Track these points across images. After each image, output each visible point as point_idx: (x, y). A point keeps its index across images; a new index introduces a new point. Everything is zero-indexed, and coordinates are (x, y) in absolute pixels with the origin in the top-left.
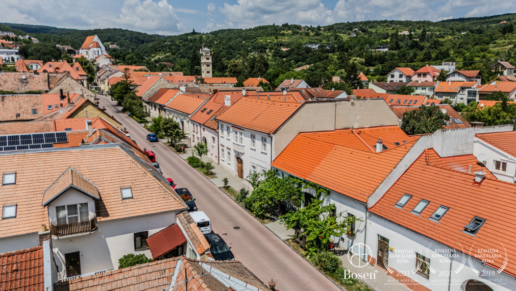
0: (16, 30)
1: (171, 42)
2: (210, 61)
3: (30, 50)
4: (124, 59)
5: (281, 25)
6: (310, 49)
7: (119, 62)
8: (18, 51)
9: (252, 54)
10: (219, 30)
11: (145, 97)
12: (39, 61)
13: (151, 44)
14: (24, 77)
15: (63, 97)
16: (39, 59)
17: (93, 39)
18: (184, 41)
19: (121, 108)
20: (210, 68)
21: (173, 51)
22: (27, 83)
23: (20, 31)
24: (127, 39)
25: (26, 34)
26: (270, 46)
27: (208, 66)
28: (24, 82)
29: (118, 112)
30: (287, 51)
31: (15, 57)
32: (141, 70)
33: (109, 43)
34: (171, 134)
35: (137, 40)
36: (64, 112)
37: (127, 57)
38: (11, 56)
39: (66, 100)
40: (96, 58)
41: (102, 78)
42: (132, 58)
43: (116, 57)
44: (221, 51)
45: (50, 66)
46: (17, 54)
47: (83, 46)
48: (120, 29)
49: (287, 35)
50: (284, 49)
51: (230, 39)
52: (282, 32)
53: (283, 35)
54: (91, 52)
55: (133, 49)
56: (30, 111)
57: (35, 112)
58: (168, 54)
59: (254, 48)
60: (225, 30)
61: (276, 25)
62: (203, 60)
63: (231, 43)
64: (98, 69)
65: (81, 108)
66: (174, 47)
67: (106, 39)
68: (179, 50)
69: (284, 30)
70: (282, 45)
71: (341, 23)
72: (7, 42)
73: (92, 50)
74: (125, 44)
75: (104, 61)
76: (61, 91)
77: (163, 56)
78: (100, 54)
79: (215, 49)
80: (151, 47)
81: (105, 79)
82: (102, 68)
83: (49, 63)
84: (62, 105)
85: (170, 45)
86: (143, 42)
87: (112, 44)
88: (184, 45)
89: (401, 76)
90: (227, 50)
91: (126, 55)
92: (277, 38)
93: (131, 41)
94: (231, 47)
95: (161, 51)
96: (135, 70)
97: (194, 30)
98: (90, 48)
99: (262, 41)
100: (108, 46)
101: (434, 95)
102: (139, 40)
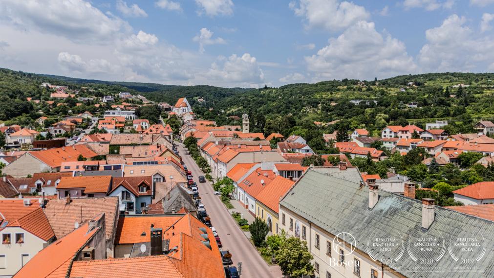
0: (131, 90)
1: (245, 97)
2: (248, 122)
3: (141, 111)
4: (203, 115)
5: (341, 80)
6: (353, 104)
7: (200, 117)
8: (134, 112)
9: (305, 108)
10: (289, 85)
11: (201, 146)
12: (147, 120)
13: (229, 99)
14: (142, 136)
15: (158, 147)
16: (146, 118)
17: (183, 100)
18: (256, 96)
19: (188, 152)
20: (248, 127)
21: (245, 105)
22: (143, 139)
23: (134, 90)
24: (212, 94)
25: (138, 93)
26: (322, 101)
27: (247, 125)
28: (142, 138)
29: (187, 154)
30: (334, 106)
31: (133, 116)
32: (210, 125)
33: (197, 97)
34: (202, 165)
35: (219, 95)
36: (158, 154)
37: (205, 113)
38: (130, 116)
39: (159, 148)
40: (184, 114)
41: (183, 132)
42: (208, 114)
43: (198, 113)
44: (282, 106)
45: (154, 127)
46: (133, 113)
47: (176, 105)
48: (207, 86)
49: (342, 90)
50: (333, 104)
51: (291, 95)
52: (339, 87)
53: (339, 90)
54: (180, 110)
55: (216, 102)
56: (144, 153)
57: (146, 154)
58: (240, 108)
59: (309, 103)
60: (293, 85)
61: (336, 80)
62: (244, 122)
63: (290, 99)
64: (184, 123)
65: (164, 152)
66: (246, 102)
67: (195, 94)
68: (249, 104)
69: (340, 86)
70: (332, 100)
71: (403, 76)
72: (128, 104)
73: (181, 108)
74: (210, 98)
75: (188, 118)
76: (158, 144)
77: (237, 110)
78: (187, 111)
79: (278, 103)
80: (228, 102)
81: (184, 133)
82: (186, 123)
83: (153, 125)
84: (157, 151)
85: (243, 100)
86: (224, 96)
87: (199, 98)
88: (254, 100)
89: (391, 132)
90: (285, 105)
91: (204, 112)
92: (331, 94)
93: (215, 96)
94: (290, 102)
95: (235, 105)
96: (207, 126)
97: (266, 86)
98: (180, 107)
99: (318, 96)
100: (197, 100)
101: (396, 147)
102: (221, 95)
